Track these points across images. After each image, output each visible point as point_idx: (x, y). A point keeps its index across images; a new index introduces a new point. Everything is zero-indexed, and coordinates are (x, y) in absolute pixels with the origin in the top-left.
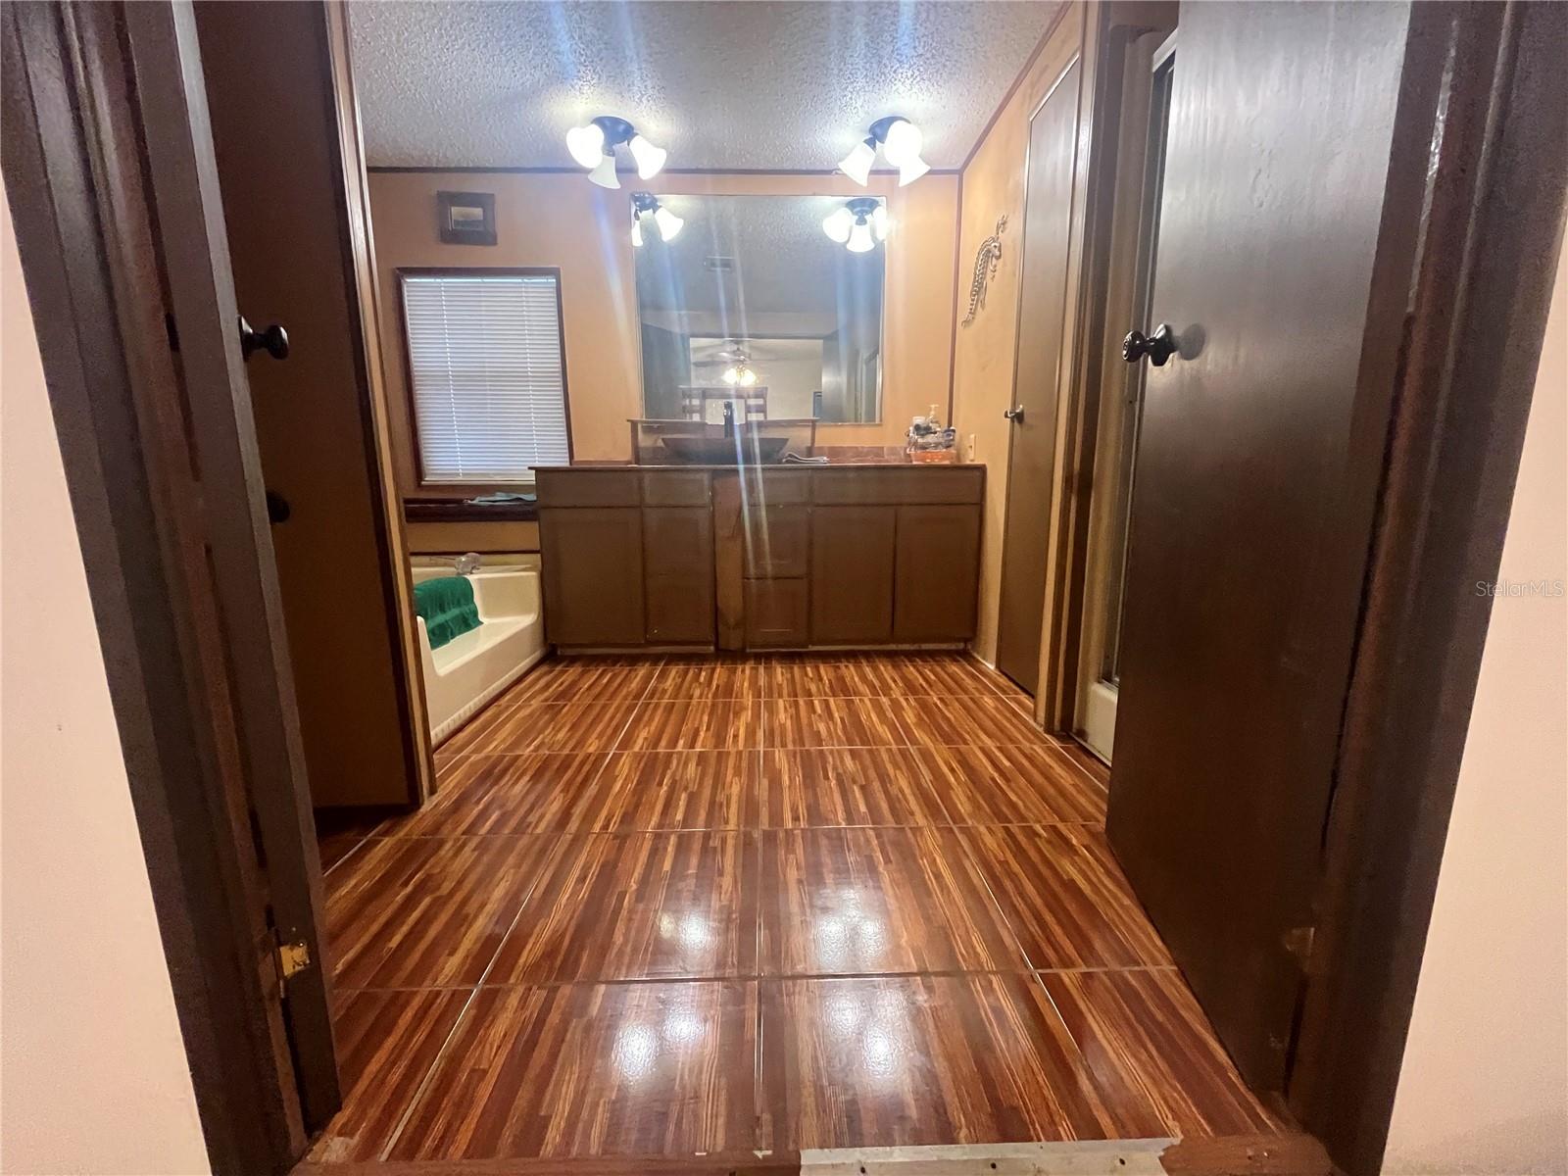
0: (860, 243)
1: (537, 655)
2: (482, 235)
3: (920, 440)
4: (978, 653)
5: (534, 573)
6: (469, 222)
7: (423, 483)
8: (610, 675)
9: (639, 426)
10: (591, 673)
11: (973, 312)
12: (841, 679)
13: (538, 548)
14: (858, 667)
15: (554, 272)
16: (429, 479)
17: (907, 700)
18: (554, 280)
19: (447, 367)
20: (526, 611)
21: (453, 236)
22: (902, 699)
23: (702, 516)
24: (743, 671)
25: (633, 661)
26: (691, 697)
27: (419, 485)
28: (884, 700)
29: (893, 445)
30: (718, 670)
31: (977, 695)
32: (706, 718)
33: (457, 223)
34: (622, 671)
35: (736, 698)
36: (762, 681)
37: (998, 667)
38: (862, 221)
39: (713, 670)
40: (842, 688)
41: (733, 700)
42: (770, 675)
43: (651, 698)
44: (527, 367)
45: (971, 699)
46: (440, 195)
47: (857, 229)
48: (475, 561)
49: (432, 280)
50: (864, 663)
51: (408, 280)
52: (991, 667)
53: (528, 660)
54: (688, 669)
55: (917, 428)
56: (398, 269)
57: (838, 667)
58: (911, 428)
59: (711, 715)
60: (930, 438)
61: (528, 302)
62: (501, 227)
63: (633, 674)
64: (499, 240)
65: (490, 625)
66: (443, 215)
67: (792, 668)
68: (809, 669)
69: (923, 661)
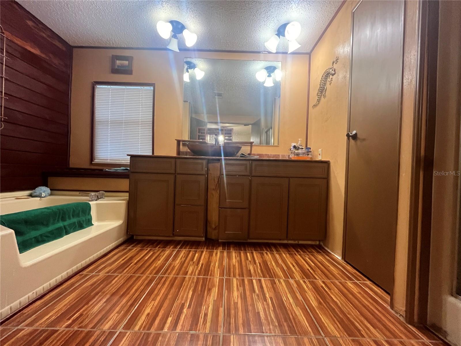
0: (269, 83)
1: (121, 240)
2: (127, 71)
3: (296, 152)
4: (328, 248)
5: (124, 202)
6: (123, 66)
7: (93, 162)
8: (152, 253)
9: (181, 143)
10: (144, 251)
11: (319, 101)
12: (265, 263)
13: (128, 190)
14: (272, 254)
15: (153, 85)
16: (96, 161)
17: (304, 282)
18: (153, 88)
19: (108, 118)
20: (118, 219)
21: (115, 71)
22: (302, 282)
23: (202, 179)
24: (216, 254)
25: (166, 244)
26: (186, 273)
27: (91, 163)
28: (292, 281)
29: (283, 154)
30: (204, 253)
31: (343, 280)
32: (191, 293)
33: (118, 66)
34: (159, 250)
35: (210, 276)
36: (225, 262)
37: (344, 258)
38: (269, 76)
39: (202, 252)
40: (267, 271)
41: (209, 277)
42: (229, 257)
43: (165, 273)
44: (139, 120)
45: (340, 282)
46: (113, 56)
47: (268, 78)
48: (103, 194)
49: (107, 87)
50: (275, 252)
51: (98, 86)
52: (339, 258)
53: (114, 244)
54: (190, 251)
55: (295, 147)
56: (94, 82)
57: (263, 253)
58: (292, 147)
59: (194, 292)
60: (300, 151)
61: (142, 95)
62: (135, 69)
63: (162, 254)
64: (134, 72)
65: (98, 226)
66: (113, 63)
67: (240, 253)
68: (248, 254)
69: (303, 252)
